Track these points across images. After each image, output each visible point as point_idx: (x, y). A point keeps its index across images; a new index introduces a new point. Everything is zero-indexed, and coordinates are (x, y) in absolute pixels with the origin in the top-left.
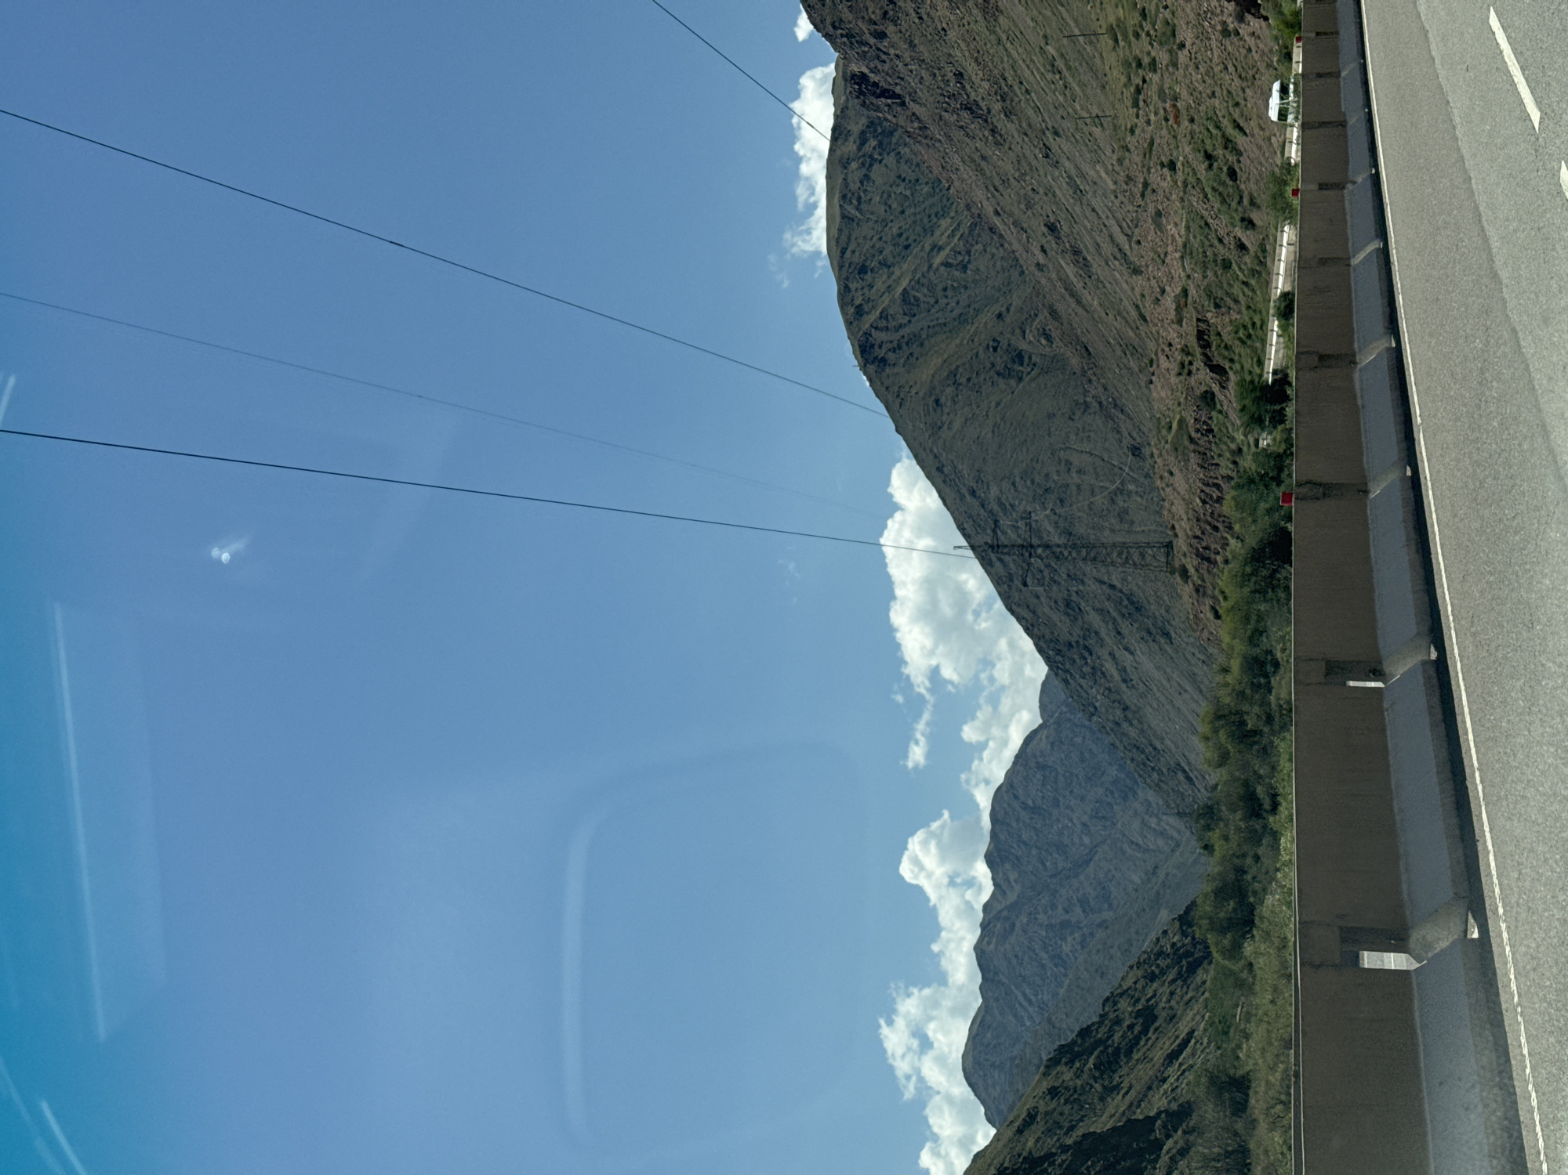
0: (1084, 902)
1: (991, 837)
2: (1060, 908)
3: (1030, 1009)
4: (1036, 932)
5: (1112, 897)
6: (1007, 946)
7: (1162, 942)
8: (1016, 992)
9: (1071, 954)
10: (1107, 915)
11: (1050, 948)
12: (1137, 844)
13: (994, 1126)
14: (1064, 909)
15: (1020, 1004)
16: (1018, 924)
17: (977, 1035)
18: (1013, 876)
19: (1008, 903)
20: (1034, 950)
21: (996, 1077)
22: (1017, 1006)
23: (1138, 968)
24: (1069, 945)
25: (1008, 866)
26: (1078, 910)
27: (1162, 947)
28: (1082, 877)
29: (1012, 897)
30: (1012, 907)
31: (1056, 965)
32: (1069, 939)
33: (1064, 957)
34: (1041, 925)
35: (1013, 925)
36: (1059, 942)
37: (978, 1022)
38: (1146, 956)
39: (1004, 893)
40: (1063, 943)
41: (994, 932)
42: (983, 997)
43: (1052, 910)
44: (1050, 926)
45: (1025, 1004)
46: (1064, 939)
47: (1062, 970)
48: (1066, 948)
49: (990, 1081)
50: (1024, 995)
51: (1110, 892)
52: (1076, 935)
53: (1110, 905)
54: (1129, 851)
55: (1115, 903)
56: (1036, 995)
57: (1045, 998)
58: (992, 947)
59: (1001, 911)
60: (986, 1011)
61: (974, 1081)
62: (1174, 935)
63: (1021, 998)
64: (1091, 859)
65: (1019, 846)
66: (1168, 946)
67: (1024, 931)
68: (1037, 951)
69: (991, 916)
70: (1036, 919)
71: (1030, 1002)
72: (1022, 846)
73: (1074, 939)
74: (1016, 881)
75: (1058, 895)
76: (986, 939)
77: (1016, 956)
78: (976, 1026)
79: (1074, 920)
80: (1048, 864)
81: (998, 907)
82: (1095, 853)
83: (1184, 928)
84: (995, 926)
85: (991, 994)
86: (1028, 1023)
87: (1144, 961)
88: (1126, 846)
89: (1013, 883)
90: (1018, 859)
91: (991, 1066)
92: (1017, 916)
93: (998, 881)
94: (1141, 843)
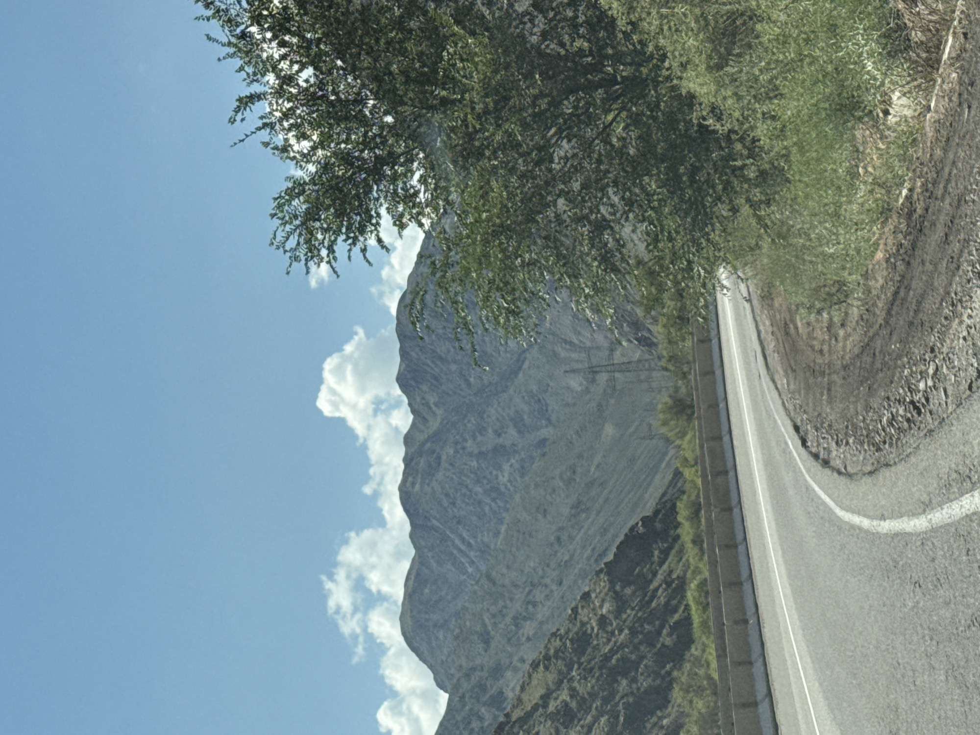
0: (518, 422)
1: (402, 356)
2: (490, 431)
3: (472, 554)
4: (466, 464)
5: (550, 408)
6: (434, 484)
7: (583, 615)
8: (452, 536)
9: (509, 484)
10: (546, 432)
11: (485, 482)
12: (571, 343)
13: (446, 691)
14: (495, 432)
15: (460, 550)
16: (444, 457)
17: (414, 592)
18: (432, 399)
19: (431, 432)
20: (467, 487)
21: (441, 637)
22: (455, 552)
23: (547, 668)
24: (506, 475)
25: (425, 388)
26: (512, 431)
27: (583, 624)
28: (511, 391)
29: (434, 424)
30: (435, 437)
31: (494, 500)
32: (506, 467)
33: (502, 488)
34: (471, 455)
35: (439, 458)
36: (494, 472)
37: (413, 577)
38: (558, 643)
39: (425, 420)
40: (500, 474)
41: (417, 471)
42: (415, 547)
43: (481, 434)
44: (481, 455)
45: (463, 547)
46: (499, 467)
47: (500, 504)
48: (504, 478)
49: (434, 643)
50: (463, 540)
51: (547, 405)
52: (513, 461)
53: (549, 420)
54: (563, 354)
55: (554, 418)
56: (475, 537)
57: (486, 539)
58: (417, 486)
59: (423, 444)
60: (422, 564)
61: (416, 645)
62: (603, 601)
63: (458, 542)
64: (520, 368)
65: (433, 362)
66: (594, 624)
67: (451, 464)
68: (470, 487)
69: (413, 450)
70: (464, 448)
71: (469, 545)
72: (439, 363)
73: (511, 466)
74: (436, 405)
75: (485, 416)
76: (410, 479)
77: (447, 495)
78: (411, 582)
79: (508, 443)
80: (472, 380)
81: (421, 437)
82: (523, 362)
83: (618, 588)
84: (418, 463)
85: (423, 543)
86: (470, 570)
87: (557, 652)
88: (558, 349)
89: (434, 408)
90: (435, 378)
91: (435, 626)
92: (442, 448)
93: (416, 407)
94: (576, 341)
